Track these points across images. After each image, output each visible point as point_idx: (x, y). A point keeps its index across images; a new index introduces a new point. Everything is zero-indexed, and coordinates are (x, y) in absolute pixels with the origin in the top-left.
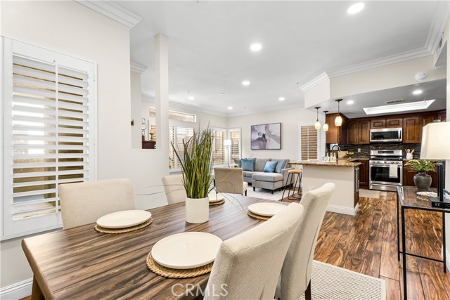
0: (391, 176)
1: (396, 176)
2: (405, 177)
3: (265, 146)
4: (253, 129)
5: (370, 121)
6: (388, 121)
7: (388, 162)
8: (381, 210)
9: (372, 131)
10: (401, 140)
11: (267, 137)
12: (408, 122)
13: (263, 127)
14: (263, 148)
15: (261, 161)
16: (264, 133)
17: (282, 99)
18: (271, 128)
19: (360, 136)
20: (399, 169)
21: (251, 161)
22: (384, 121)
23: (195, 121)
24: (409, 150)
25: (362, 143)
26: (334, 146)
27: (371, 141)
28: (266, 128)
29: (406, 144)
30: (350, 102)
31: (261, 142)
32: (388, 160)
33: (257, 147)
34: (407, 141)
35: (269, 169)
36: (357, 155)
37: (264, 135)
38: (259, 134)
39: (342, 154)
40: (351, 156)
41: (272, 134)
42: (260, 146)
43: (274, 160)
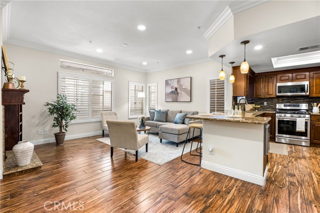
0: (298, 129)
1: (304, 130)
2: (313, 131)
3: (177, 98)
4: (167, 83)
5: (277, 75)
6: (294, 75)
7: (295, 115)
8: (294, 175)
9: (279, 84)
10: (308, 93)
11: (179, 91)
12: (315, 75)
13: (176, 81)
14: (176, 101)
15: (173, 112)
16: (177, 87)
17: (189, 52)
18: (182, 81)
19: (266, 90)
20: (306, 123)
21: (163, 112)
22: (290, 75)
23: (113, 75)
24: (315, 104)
25: (268, 96)
26: (241, 100)
27: (277, 94)
28: (178, 82)
29: (312, 98)
30: (258, 48)
31: (174, 95)
32: (294, 113)
33: (170, 100)
34: (314, 95)
35: (179, 121)
36: (263, 108)
37: (176, 89)
38: (172, 87)
39: (249, 107)
40: (258, 109)
41: (183, 87)
42: (173, 99)
43: (184, 112)
